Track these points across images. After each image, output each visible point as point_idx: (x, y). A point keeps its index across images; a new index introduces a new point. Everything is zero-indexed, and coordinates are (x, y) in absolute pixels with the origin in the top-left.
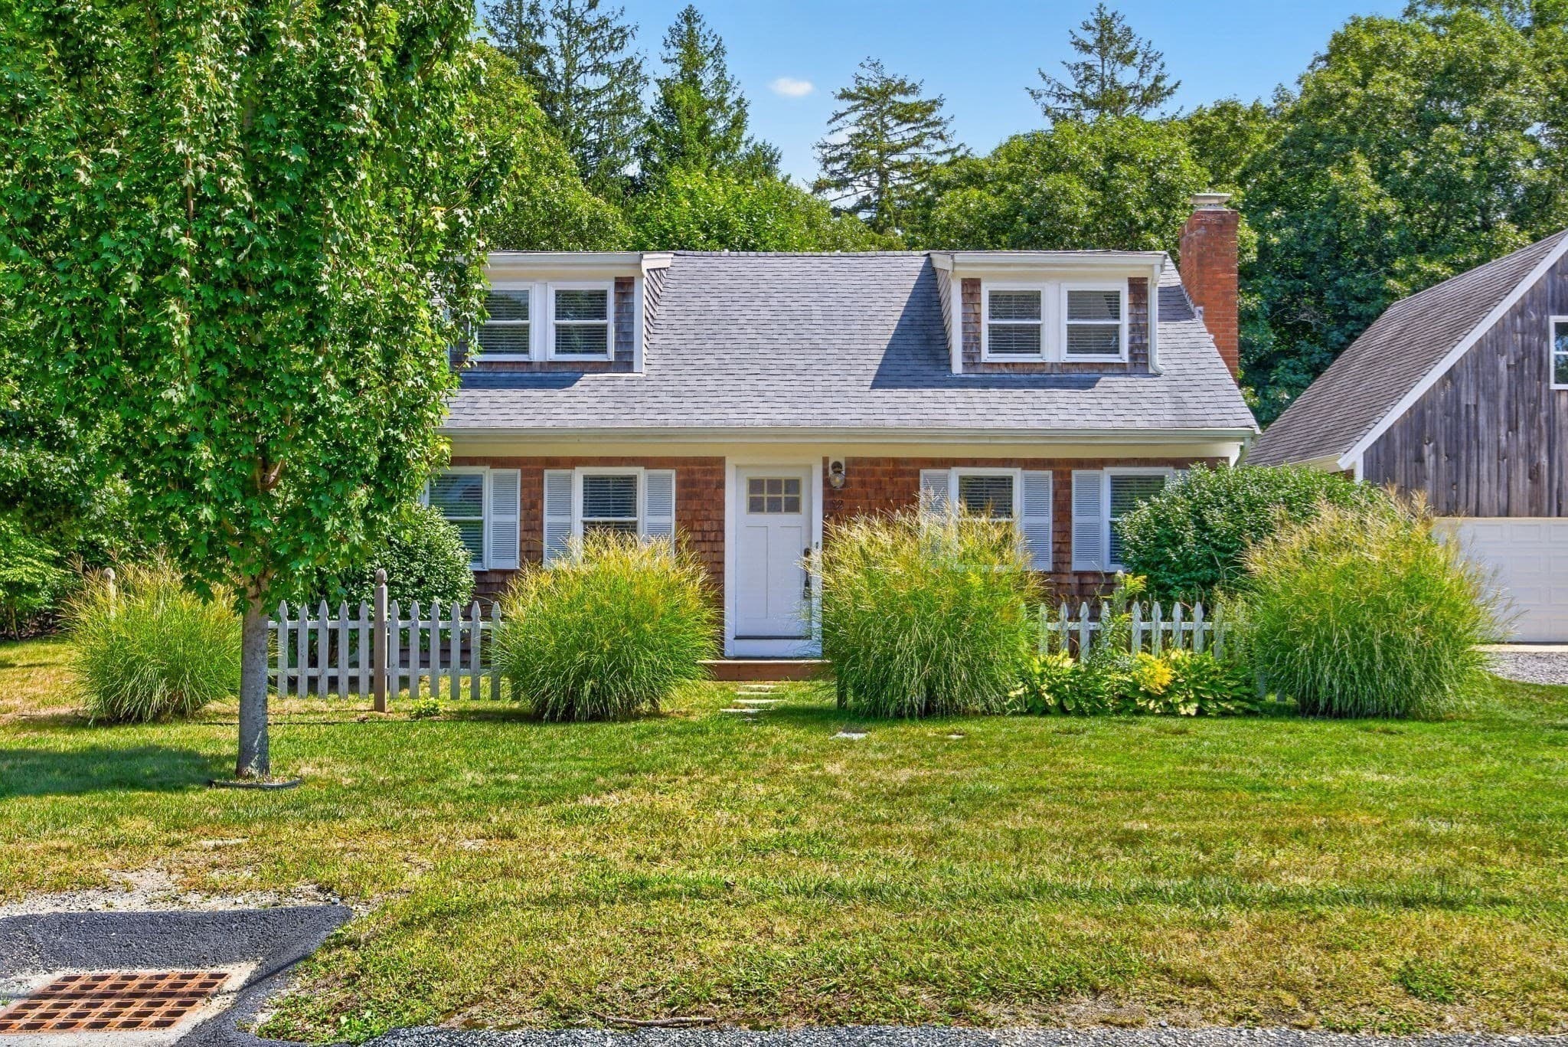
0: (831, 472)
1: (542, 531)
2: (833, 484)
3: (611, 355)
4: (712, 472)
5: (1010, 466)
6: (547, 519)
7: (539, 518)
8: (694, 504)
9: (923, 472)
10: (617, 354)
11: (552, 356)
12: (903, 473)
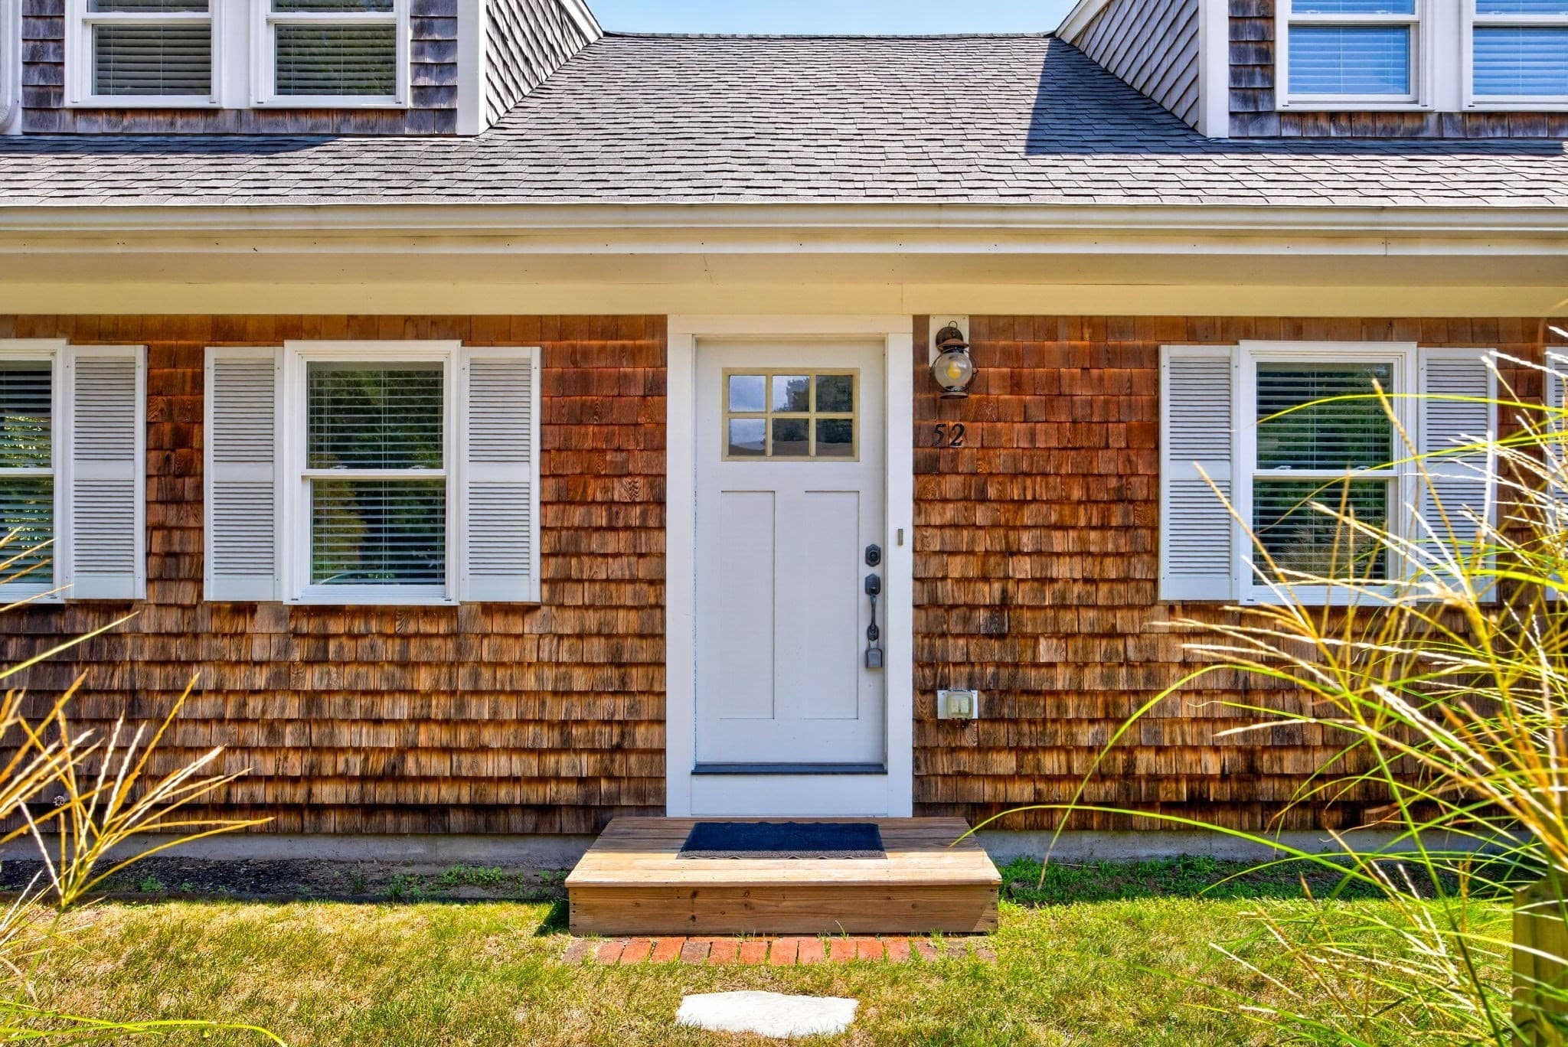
0: (933, 353)
1: (200, 501)
2: (943, 380)
3: (405, 98)
4: (634, 355)
5: (1386, 337)
6: (213, 472)
7: (192, 468)
8: (589, 436)
9: (1168, 353)
10: (420, 91)
11: (266, 94)
12: (1116, 357)
